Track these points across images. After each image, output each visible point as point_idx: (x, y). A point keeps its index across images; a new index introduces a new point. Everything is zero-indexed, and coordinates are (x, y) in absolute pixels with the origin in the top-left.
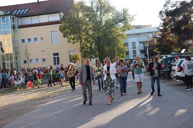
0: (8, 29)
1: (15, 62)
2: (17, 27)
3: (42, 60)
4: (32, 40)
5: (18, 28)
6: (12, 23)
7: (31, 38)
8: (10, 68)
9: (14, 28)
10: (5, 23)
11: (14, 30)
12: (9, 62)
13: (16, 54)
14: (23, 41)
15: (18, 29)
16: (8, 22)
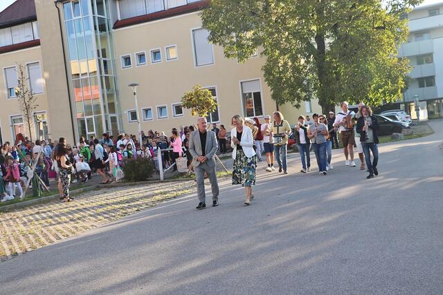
0: (88, 33)
1: (106, 116)
2: (112, 26)
3: (173, 111)
4: (149, 57)
5: (114, 28)
6: (97, 15)
7: (145, 52)
8: (95, 132)
9: (102, 28)
10: (78, 17)
11: (103, 33)
12: (93, 117)
13: (110, 96)
14: (127, 60)
15: (113, 30)
16: (86, 12)
